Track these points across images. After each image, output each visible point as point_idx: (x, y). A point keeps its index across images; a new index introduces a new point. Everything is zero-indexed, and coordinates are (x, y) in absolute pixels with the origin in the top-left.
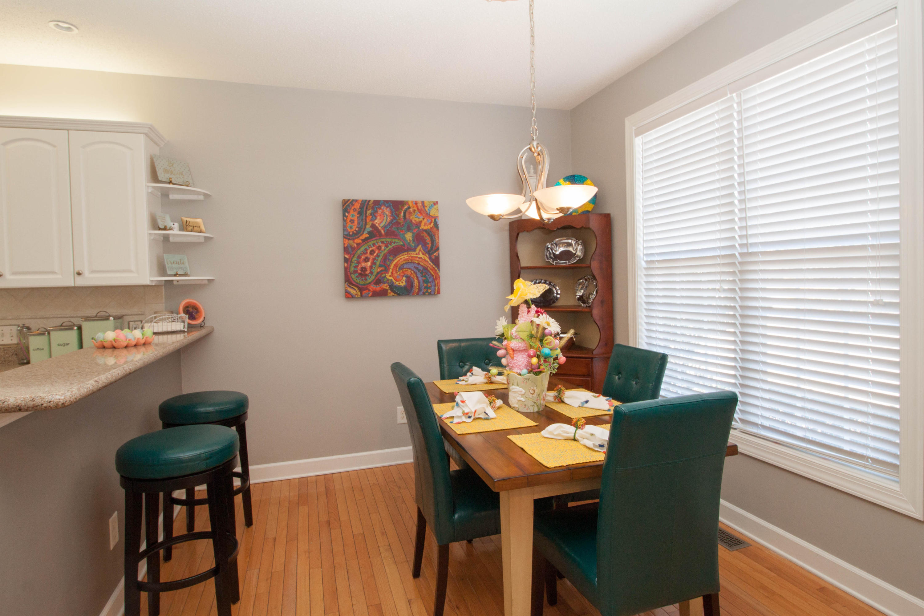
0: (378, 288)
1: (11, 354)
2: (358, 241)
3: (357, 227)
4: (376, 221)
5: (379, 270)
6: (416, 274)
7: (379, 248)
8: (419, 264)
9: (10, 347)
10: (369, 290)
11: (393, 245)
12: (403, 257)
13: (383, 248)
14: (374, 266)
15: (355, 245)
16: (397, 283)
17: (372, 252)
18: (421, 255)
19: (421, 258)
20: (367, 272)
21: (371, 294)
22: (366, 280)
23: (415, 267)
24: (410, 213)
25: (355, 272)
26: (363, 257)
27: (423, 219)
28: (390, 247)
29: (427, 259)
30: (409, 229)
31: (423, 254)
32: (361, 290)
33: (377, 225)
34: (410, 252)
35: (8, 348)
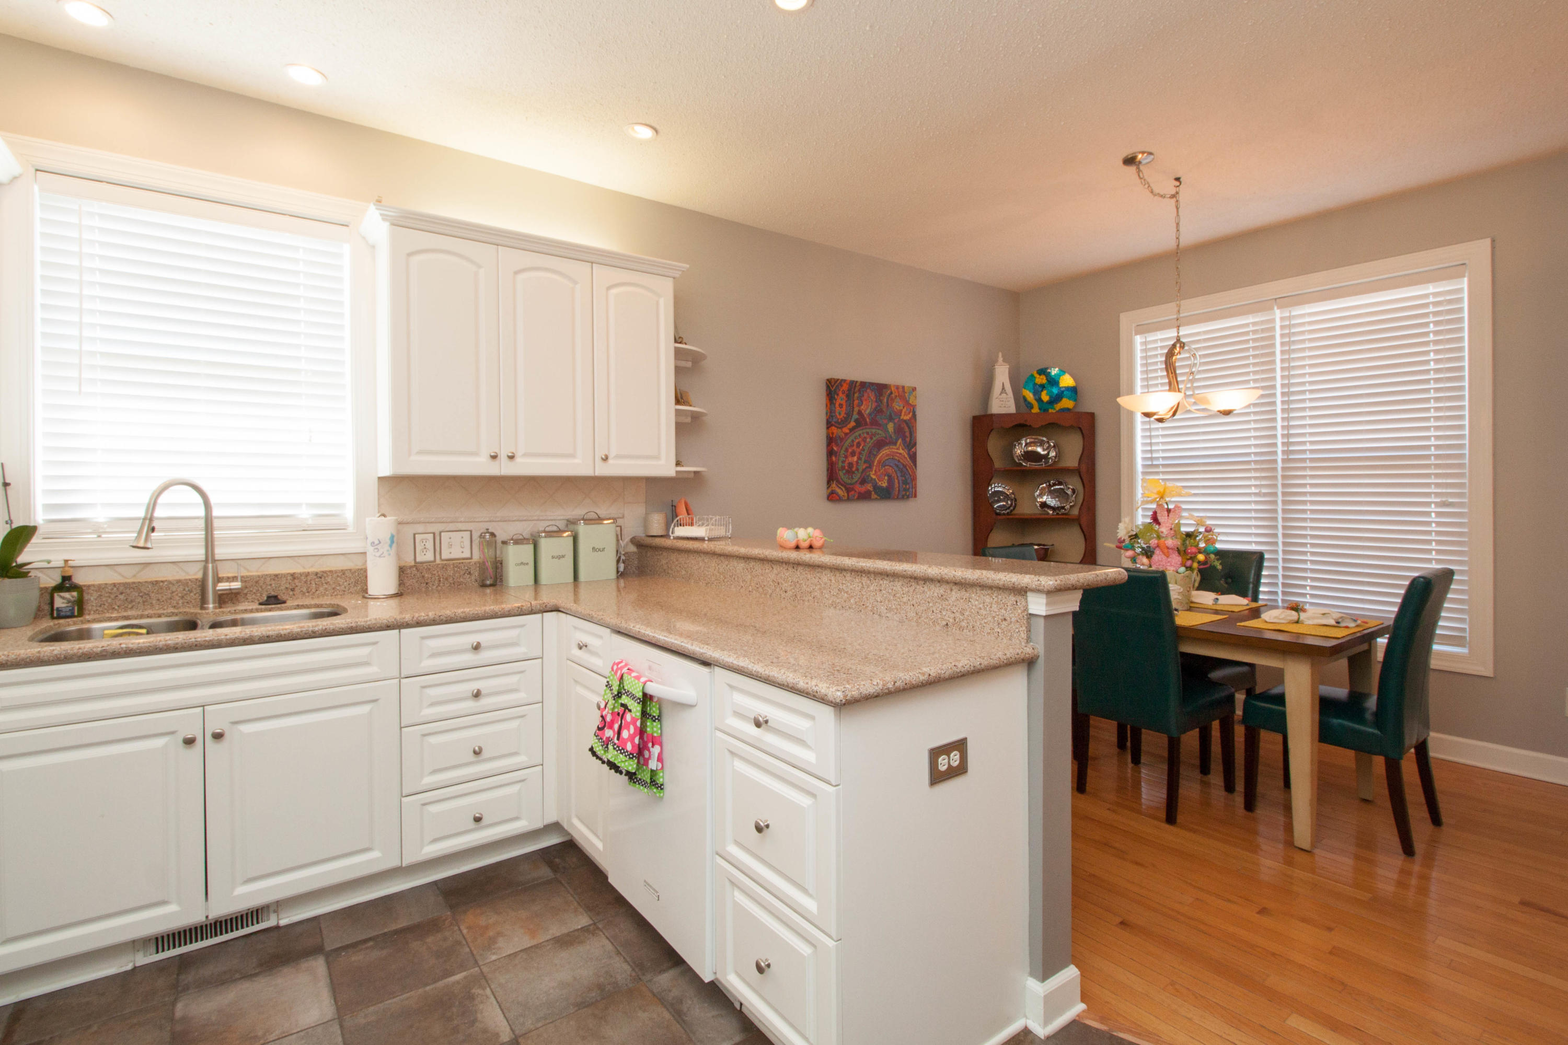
0: (862, 489)
1: (462, 573)
2: (846, 430)
3: (845, 413)
4: (862, 407)
5: (864, 467)
6: (896, 473)
7: (864, 440)
8: (899, 461)
9: (462, 563)
10: (856, 491)
11: (877, 436)
12: (885, 451)
13: (868, 440)
14: (860, 462)
15: (843, 435)
16: (880, 483)
17: (859, 444)
18: (901, 451)
19: (900, 454)
20: (854, 469)
21: (856, 495)
22: (852, 478)
23: (896, 465)
24: (893, 400)
25: (843, 468)
26: (850, 450)
27: (904, 407)
28: (874, 439)
29: (906, 456)
30: (891, 419)
31: (903, 449)
32: (848, 490)
33: (863, 411)
34: (891, 447)
35: (460, 563)
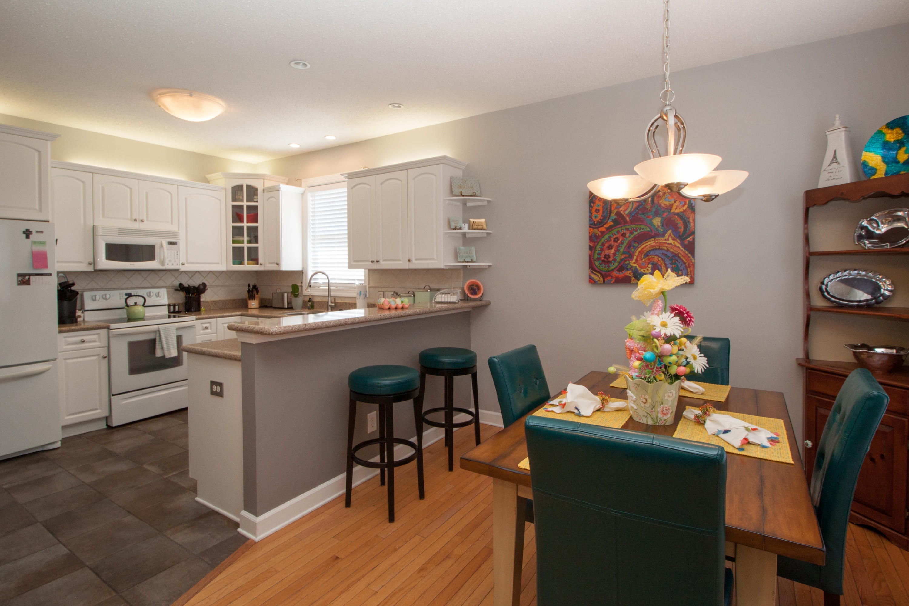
0: (621, 275)
2: (602, 229)
3: (602, 216)
4: (621, 209)
5: (622, 257)
6: (664, 261)
7: (623, 235)
8: (668, 250)
10: (612, 277)
11: (639, 231)
12: (651, 243)
13: (627, 235)
14: (617, 253)
15: (600, 234)
16: (642, 270)
17: (616, 240)
18: (671, 241)
19: (671, 244)
20: (610, 259)
21: (613, 280)
22: (609, 266)
23: (663, 254)
24: (659, 197)
25: (599, 259)
26: (607, 245)
27: (675, 202)
28: (635, 233)
29: (678, 245)
30: (657, 214)
31: (673, 239)
32: (604, 276)
33: (622, 212)
34: (657, 238)
